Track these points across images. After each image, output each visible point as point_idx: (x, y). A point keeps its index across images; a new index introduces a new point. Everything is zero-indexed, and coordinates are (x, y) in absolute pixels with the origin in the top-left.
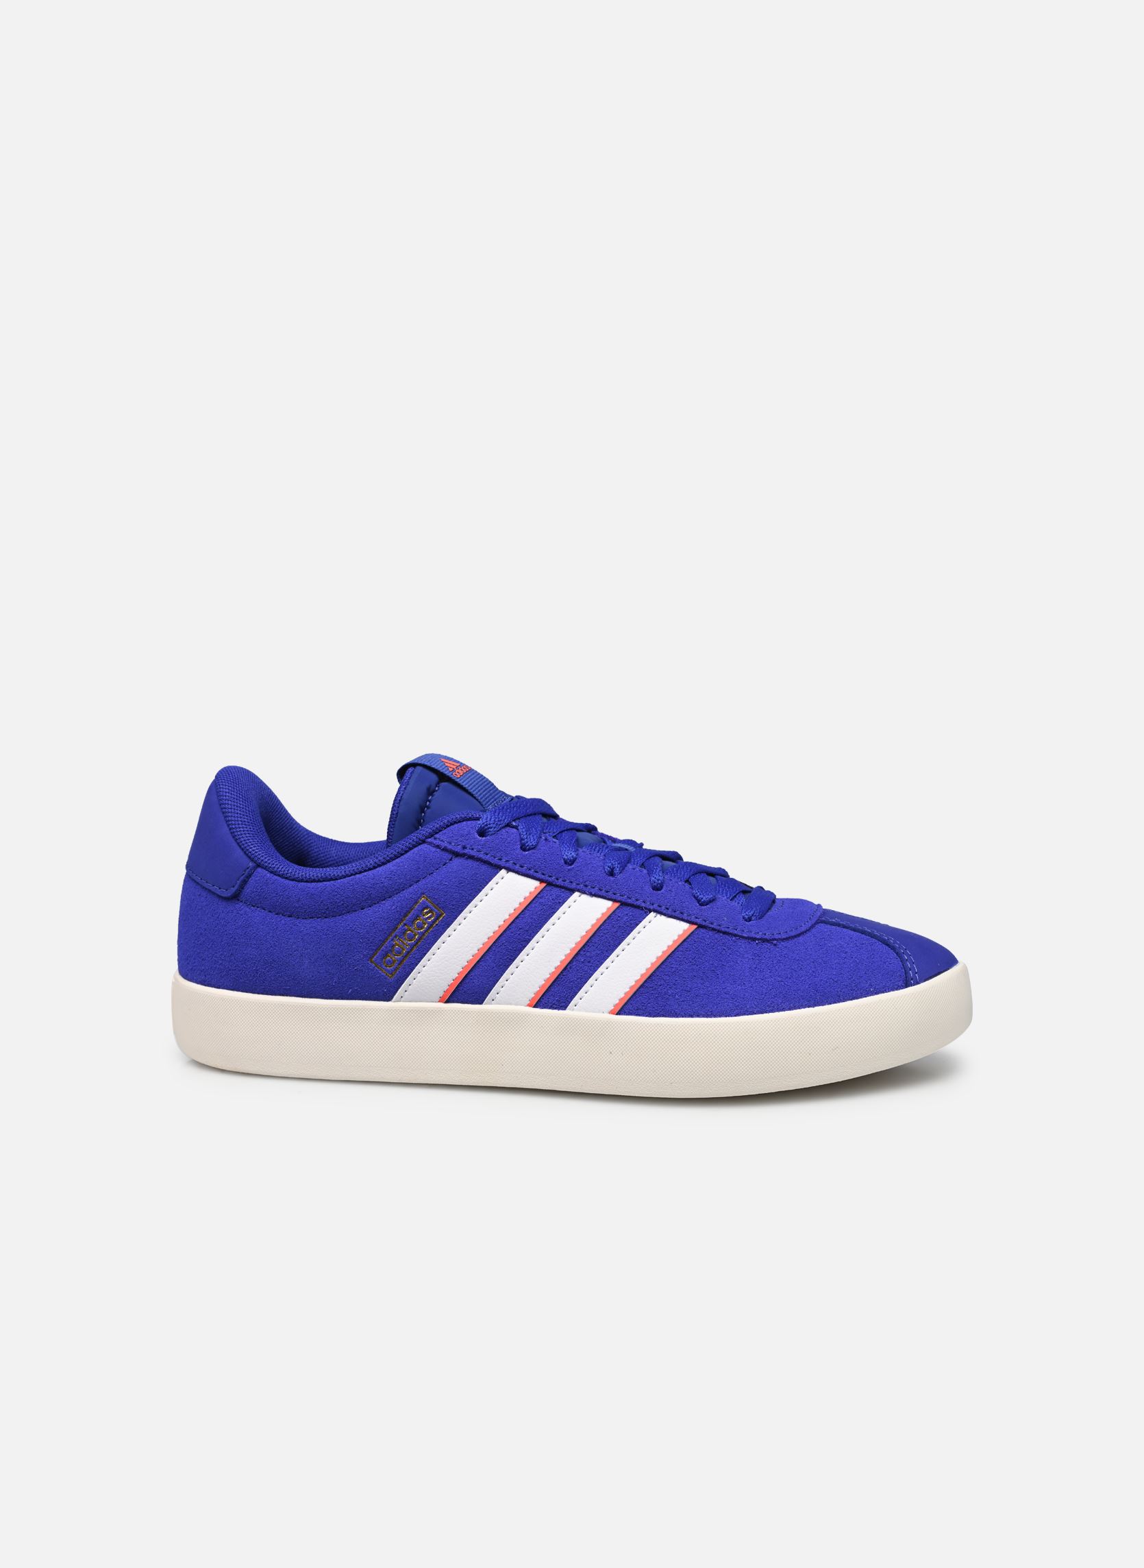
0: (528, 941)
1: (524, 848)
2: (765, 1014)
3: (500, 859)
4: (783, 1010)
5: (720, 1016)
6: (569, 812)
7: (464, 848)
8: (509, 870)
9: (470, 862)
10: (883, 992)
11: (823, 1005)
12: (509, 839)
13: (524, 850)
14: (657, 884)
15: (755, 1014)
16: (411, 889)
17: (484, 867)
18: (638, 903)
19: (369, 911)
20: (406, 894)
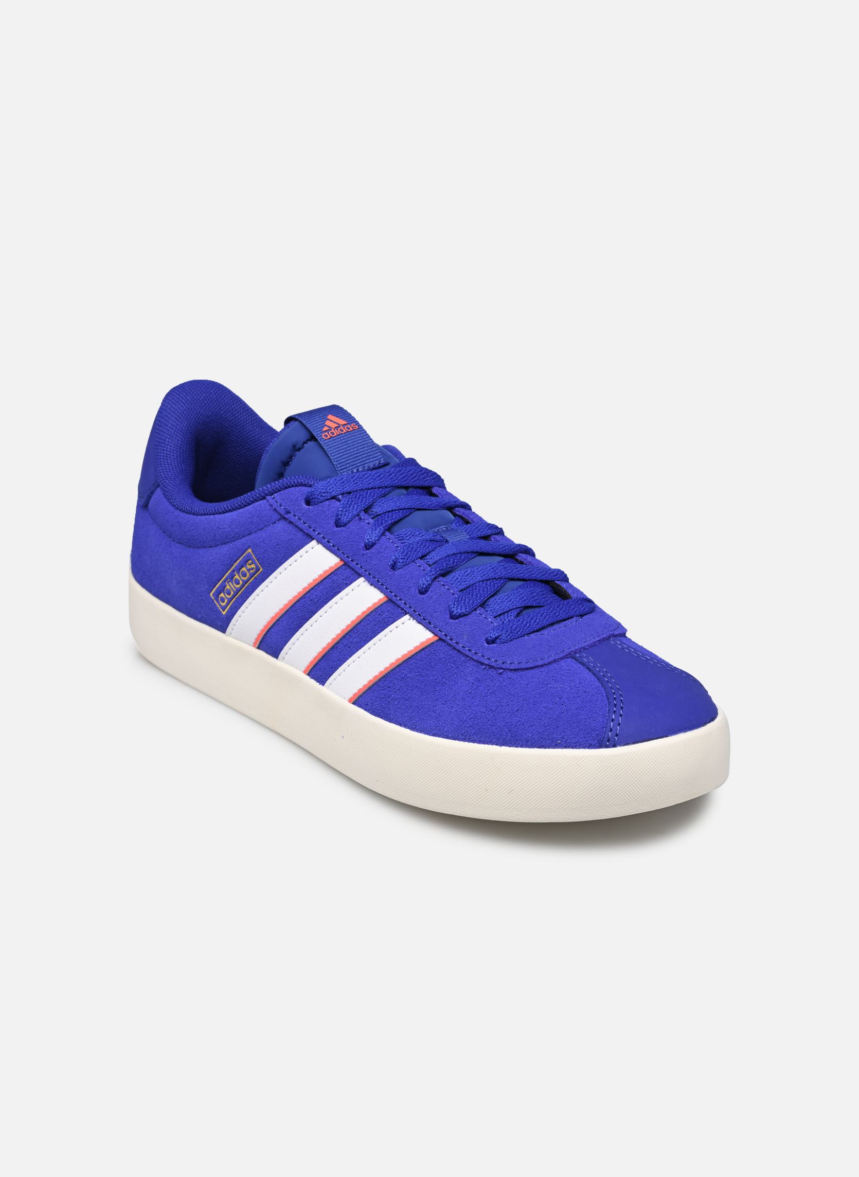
0: (314, 613)
1: (338, 524)
2: (457, 741)
3: (314, 530)
4: (474, 741)
5: (421, 732)
6: (456, 488)
7: (288, 512)
8: (319, 542)
9: (291, 527)
10: (573, 748)
11: (510, 746)
12: (327, 512)
13: (337, 526)
14: (423, 588)
15: (449, 739)
16: (243, 540)
17: (300, 535)
18: (399, 603)
19: (213, 551)
20: (239, 543)
